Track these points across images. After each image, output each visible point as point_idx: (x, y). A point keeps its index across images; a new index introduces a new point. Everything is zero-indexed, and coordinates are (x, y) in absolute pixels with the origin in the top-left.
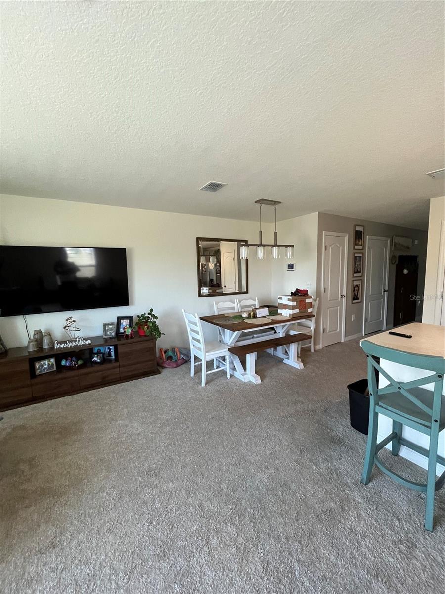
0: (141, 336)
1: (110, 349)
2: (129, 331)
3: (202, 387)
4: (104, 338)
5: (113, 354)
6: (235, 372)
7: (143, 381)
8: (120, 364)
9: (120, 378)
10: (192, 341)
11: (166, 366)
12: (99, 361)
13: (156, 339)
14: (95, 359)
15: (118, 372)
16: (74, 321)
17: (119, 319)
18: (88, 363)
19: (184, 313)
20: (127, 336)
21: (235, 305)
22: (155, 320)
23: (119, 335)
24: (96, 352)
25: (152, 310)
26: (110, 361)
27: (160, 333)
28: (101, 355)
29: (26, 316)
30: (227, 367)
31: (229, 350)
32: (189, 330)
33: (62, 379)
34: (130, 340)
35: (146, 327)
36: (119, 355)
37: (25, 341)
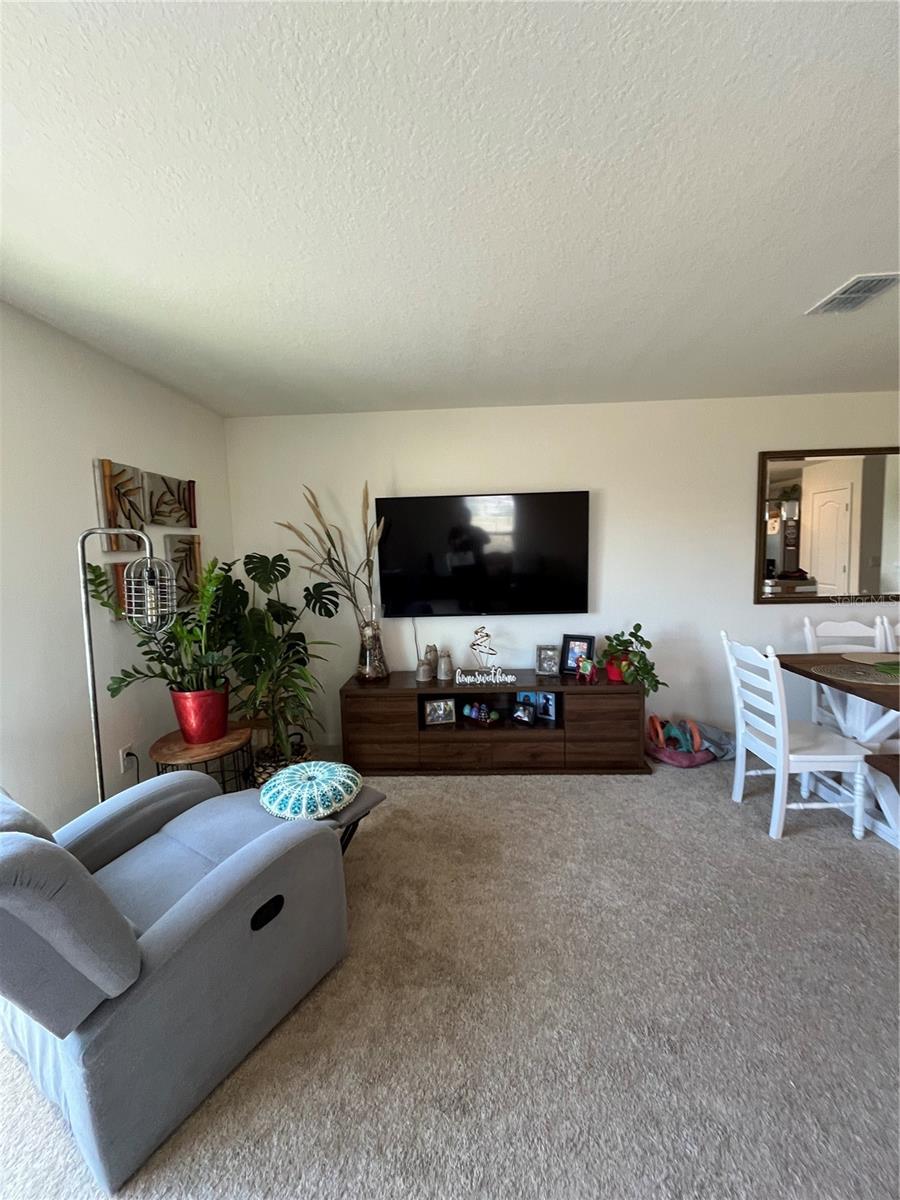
0: (610, 682)
1: (548, 700)
2: (587, 668)
3: (770, 839)
4: (538, 675)
5: (552, 710)
6: (880, 825)
7: (613, 782)
8: (568, 735)
9: (565, 762)
10: (742, 712)
11: (666, 759)
12: (526, 719)
13: (645, 693)
14: (519, 714)
15: (562, 750)
16: (487, 635)
17: (568, 639)
18: (507, 720)
19: (725, 642)
20: (583, 676)
21: (877, 633)
22: (644, 649)
23: (566, 674)
24: (522, 700)
25: (638, 627)
26: (545, 723)
27: (658, 682)
28: (531, 709)
29: (417, 619)
30: (856, 805)
31: (868, 759)
32: (736, 684)
33: (464, 741)
34: (588, 688)
35: (624, 663)
36: (566, 716)
37: (412, 664)
